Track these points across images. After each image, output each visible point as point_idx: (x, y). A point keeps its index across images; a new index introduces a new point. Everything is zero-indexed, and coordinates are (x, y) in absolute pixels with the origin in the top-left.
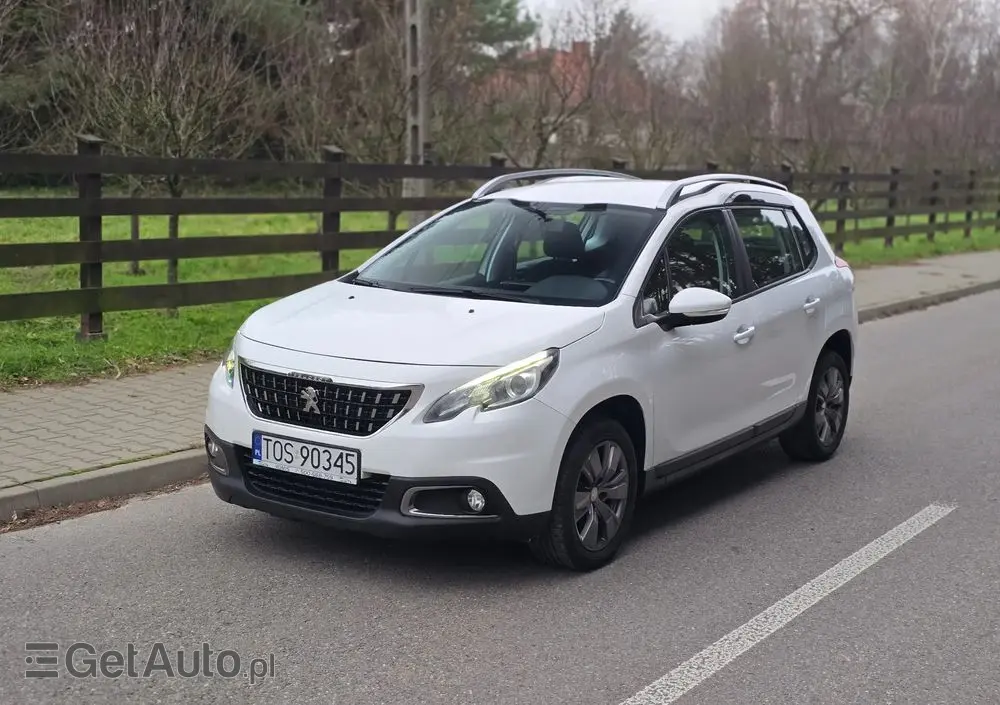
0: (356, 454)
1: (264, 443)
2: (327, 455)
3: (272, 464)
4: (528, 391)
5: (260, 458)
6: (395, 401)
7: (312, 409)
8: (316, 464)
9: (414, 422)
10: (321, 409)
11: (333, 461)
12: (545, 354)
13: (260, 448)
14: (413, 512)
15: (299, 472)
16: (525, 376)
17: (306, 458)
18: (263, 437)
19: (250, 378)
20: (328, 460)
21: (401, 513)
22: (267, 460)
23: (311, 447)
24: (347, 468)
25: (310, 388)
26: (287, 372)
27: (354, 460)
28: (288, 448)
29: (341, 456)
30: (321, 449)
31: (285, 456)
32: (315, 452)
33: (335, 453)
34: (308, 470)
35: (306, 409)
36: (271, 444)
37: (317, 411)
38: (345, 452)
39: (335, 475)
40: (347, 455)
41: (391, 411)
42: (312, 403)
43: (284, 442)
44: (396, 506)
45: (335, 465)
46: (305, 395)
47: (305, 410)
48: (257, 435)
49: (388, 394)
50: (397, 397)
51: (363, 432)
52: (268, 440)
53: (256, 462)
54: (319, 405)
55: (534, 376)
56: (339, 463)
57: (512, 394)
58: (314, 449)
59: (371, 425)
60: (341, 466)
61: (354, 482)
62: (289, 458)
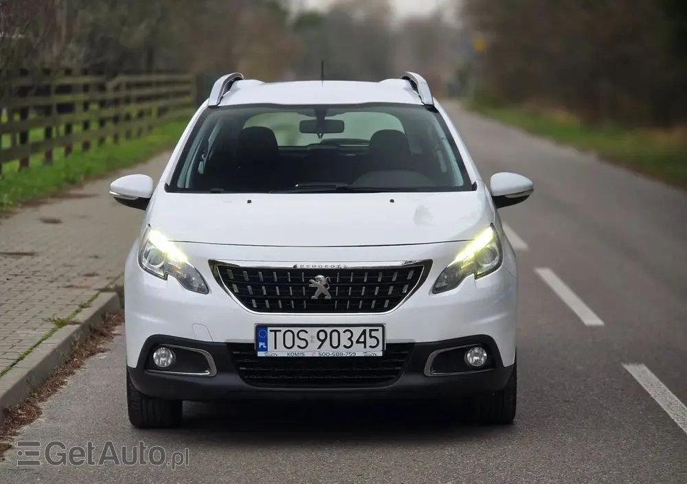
0: (380, 329)
1: (271, 336)
2: (349, 334)
3: (282, 352)
5: (266, 350)
6: (410, 276)
7: (322, 295)
8: (335, 344)
10: (332, 294)
11: (354, 339)
13: (265, 341)
14: (433, 373)
15: (317, 355)
17: (323, 341)
18: (269, 329)
20: (350, 339)
21: (424, 375)
22: (276, 349)
23: (328, 330)
24: (372, 342)
25: (320, 276)
26: (291, 265)
27: (379, 334)
28: (302, 335)
29: (364, 333)
30: (341, 330)
31: (298, 342)
32: (335, 334)
33: (357, 332)
34: (327, 351)
35: (315, 297)
36: (280, 336)
37: (328, 297)
38: (368, 329)
39: (359, 351)
40: (371, 331)
41: (406, 287)
42: (322, 290)
43: (296, 330)
45: (358, 342)
47: (313, 297)
48: (261, 329)
49: (403, 270)
50: (411, 273)
51: (380, 308)
52: (275, 331)
53: (260, 354)
54: (332, 291)
56: (362, 339)
58: (334, 331)
59: (387, 302)
60: (364, 342)
61: (380, 354)
62: (303, 344)
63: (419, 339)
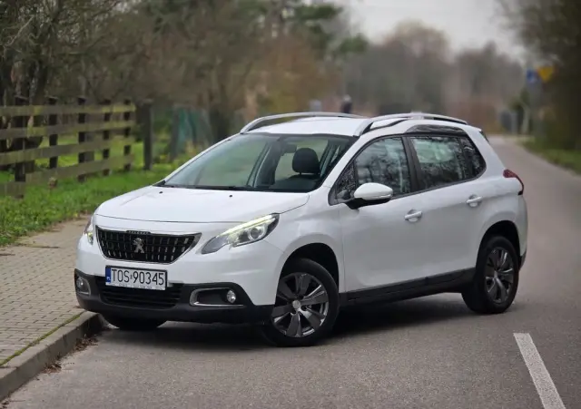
0: (164, 273)
1: (112, 272)
2: (148, 276)
3: (117, 284)
4: (260, 236)
5: (110, 281)
6: (185, 242)
7: (140, 251)
8: (142, 281)
9: (197, 253)
10: (144, 250)
11: (151, 279)
12: (271, 216)
13: (110, 276)
14: (196, 304)
15: (133, 287)
16: (258, 228)
17: (136, 279)
18: (112, 269)
19: (103, 236)
20: (149, 278)
21: (189, 305)
22: (115, 282)
23: (139, 272)
24: (160, 281)
25: (139, 239)
26: (125, 231)
27: (163, 277)
28: (126, 274)
29: (156, 275)
30: (145, 272)
32: (142, 275)
33: (153, 274)
34: (138, 285)
35: (137, 251)
36: (116, 273)
37: (143, 252)
38: (158, 272)
39: (153, 286)
40: (159, 274)
41: (184, 248)
42: (139, 247)
43: (124, 270)
44: (187, 301)
45: (153, 281)
46: (136, 243)
47: (135, 251)
48: (108, 268)
49: (182, 238)
50: (187, 240)
51: (169, 261)
52: (114, 271)
53: (107, 284)
54: (144, 248)
55: (263, 229)
56: (155, 279)
57: (251, 237)
58: (141, 273)
59: (173, 257)
60: (156, 281)
61: (164, 289)
62: (126, 279)
63: (186, 281)
